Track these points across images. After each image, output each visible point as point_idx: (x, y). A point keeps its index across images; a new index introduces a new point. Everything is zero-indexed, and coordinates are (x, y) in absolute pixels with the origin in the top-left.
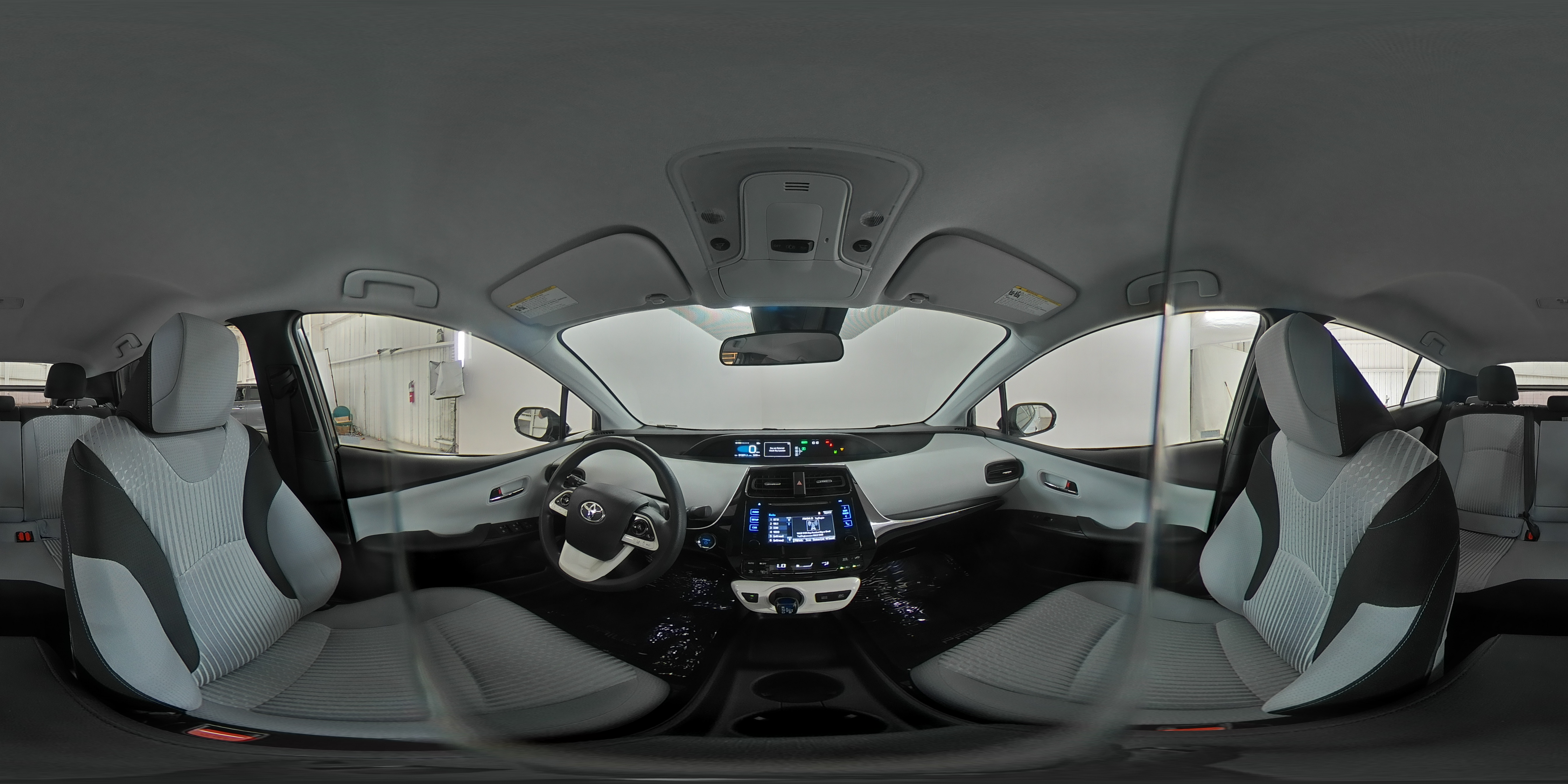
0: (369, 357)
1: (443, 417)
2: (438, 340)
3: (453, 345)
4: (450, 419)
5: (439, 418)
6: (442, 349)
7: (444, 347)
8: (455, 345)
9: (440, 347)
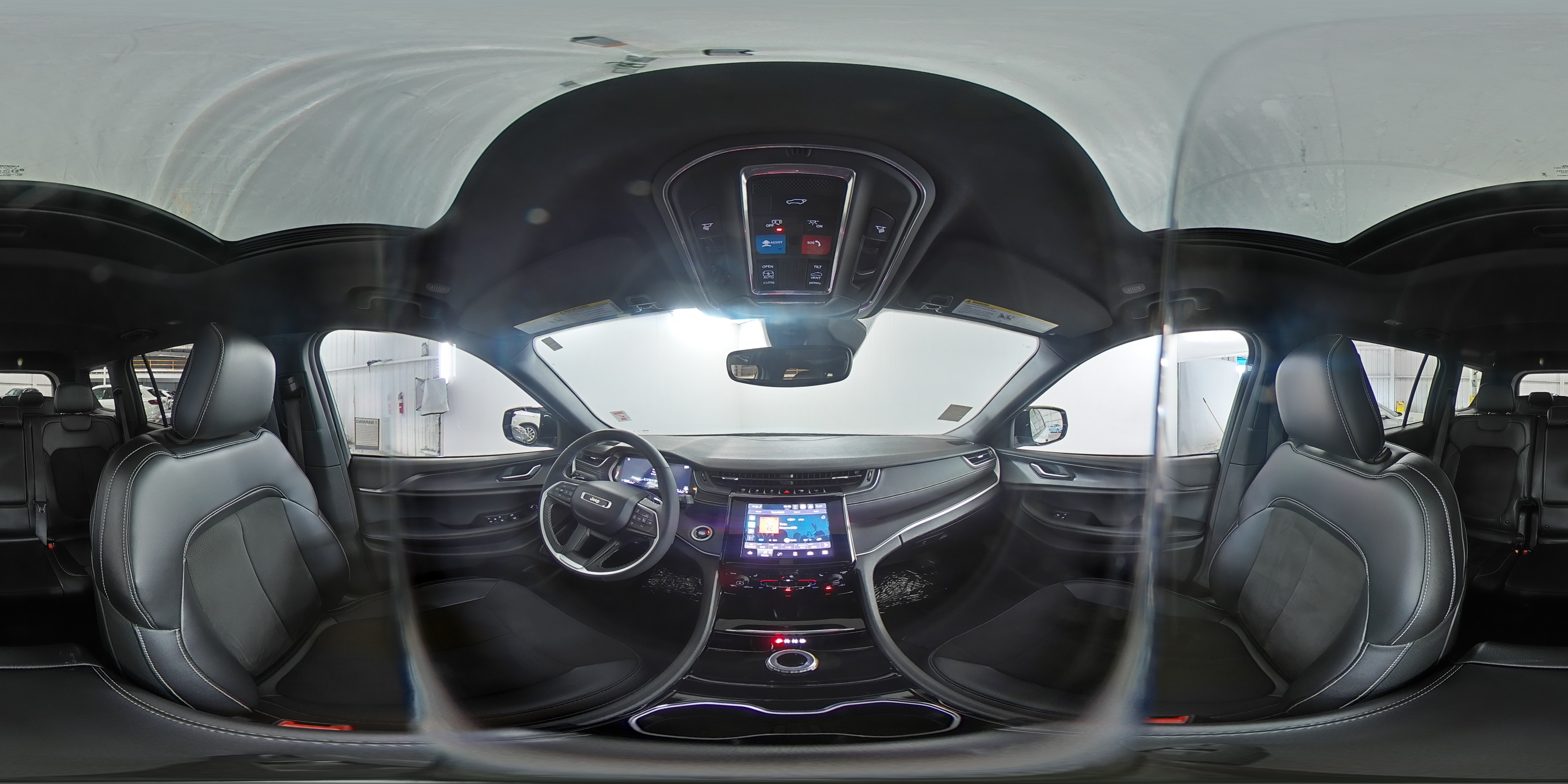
0: (358, 368)
1: (428, 429)
2: (422, 353)
3: (438, 359)
4: (435, 431)
5: (424, 429)
6: (427, 363)
7: (428, 361)
8: (439, 360)
9: (425, 361)
